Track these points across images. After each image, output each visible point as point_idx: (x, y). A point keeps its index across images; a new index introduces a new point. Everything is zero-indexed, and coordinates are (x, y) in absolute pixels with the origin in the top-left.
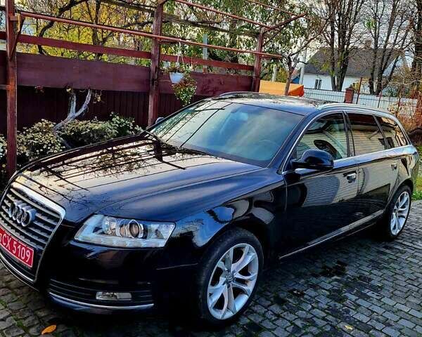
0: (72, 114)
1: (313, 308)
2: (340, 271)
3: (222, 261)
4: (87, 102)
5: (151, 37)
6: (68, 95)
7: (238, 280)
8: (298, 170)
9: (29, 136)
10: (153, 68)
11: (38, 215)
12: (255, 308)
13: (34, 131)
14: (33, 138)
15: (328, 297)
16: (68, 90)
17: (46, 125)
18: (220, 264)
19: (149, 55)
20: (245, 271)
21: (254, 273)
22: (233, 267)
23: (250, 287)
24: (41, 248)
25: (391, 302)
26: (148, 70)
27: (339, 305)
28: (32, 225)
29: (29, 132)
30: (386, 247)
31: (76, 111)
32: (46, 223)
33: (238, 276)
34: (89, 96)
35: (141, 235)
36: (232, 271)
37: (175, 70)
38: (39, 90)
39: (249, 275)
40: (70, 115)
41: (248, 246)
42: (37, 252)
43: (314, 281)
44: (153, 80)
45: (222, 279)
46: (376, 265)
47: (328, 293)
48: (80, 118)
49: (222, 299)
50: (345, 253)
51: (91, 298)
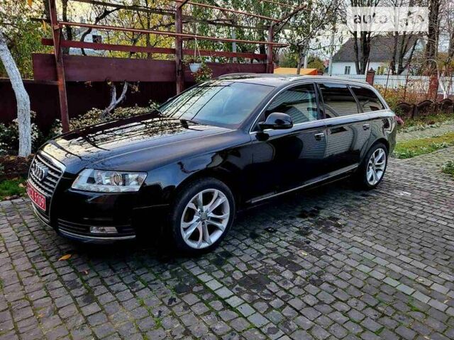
0: (114, 102)
1: (281, 240)
2: (314, 214)
3: (193, 202)
4: (125, 91)
5: (174, 36)
6: (110, 87)
7: (213, 219)
8: (267, 131)
9: (83, 122)
10: (177, 62)
11: (49, 172)
12: (232, 241)
13: (87, 118)
14: (86, 123)
15: (297, 232)
16: (109, 83)
17: (96, 112)
18: (191, 205)
19: (173, 51)
20: (219, 211)
21: (226, 215)
22: (205, 208)
23: (224, 225)
26: (174, 62)
27: (302, 238)
28: (45, 179)
29: (83, 119)
30: (363, 195)
31: (117, 99)
32: (53, 178)
33: (212, 215)
34: (126, 87)
35: (121, 183)
36: (204, 211)
37: (193, 61)
38: (88, 84)
39: (222, 214)
40: (112, 103)
41: (217, 192)
42: (47, 200)
43: (289, 221)
44: (179, 71)
45: (196, 218)
46: (349, 209)
47: (298, 230)
48: (118, 106)
49: (197, 232)
50: (324, 200)
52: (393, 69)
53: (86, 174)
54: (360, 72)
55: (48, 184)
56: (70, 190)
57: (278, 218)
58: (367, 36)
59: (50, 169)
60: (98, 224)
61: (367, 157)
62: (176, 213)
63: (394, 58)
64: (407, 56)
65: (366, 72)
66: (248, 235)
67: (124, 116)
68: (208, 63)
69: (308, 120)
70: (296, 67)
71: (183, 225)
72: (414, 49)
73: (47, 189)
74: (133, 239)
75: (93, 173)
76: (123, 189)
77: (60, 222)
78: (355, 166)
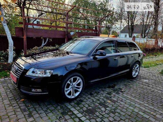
0: (43, 44)
1: (101, 96)
2: (113, 87)
3: (69, 81)
4: (47, 41)
5: (65, 22)
6: (42, 40)
7: (76, 88)
8: (97, 56)
9: (32, 51)
10: (66, 31)
11: (19, 69)
12: (83, 96)
13: (33, 50)
14: (33, 52)
15: (107, 93)
16: (42, 38)
17: (37, 48)
18: (69, 82)
19: (65, 28)
20: (79, 85)
21: (81, 86)
22: (74, 83)
23: (80, 90)
24: (18, 77)
25: (126, 95)
26: (65, 32)
27: (109, 96)
28: (17, 71)
29: (32, 50)
30: (131, 81)
31: (44, 44)
33: (76, 86)
34: (47, 40)
35: (44, 74)
36: (73, 84)
37: (71, 31)
38: (34, 38)
39: (80, 86)
40: (42, 45)
41: (78, 78)
42: (17, 78)
43: (104, 89)
44: (66, 34)
45: (70, 87)
46: (126, 85)
47: (107, 92)
48: (44, 46)
49: (70, 92)
50: (117, 82)
51: (31, 91)
52: (142, 36)
53: (32, 70)
54: (130, 37)
55: (18, 73)
56: (25, 75)
57: (100, 88)
58: (133, 24)
59: (19, 68)
60: (35, 88)
61: (132, 67)
62: (63, 85)
63: (142, 32)
64: (147, 32)
65: (132, 37)
66: (89, 94)
67: (46, 50)
68: (77, 32)
69: (111, 53)
70: (108, 34)
71: (66, 89)
72: (149, 29)
73: (17, 75)
74: (48, 94)
75: (34, 70)
76: (45, 76)
77: (21, 87)
78: (128, 70)
